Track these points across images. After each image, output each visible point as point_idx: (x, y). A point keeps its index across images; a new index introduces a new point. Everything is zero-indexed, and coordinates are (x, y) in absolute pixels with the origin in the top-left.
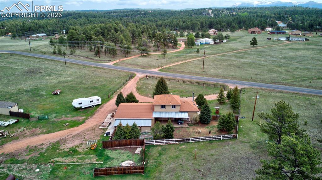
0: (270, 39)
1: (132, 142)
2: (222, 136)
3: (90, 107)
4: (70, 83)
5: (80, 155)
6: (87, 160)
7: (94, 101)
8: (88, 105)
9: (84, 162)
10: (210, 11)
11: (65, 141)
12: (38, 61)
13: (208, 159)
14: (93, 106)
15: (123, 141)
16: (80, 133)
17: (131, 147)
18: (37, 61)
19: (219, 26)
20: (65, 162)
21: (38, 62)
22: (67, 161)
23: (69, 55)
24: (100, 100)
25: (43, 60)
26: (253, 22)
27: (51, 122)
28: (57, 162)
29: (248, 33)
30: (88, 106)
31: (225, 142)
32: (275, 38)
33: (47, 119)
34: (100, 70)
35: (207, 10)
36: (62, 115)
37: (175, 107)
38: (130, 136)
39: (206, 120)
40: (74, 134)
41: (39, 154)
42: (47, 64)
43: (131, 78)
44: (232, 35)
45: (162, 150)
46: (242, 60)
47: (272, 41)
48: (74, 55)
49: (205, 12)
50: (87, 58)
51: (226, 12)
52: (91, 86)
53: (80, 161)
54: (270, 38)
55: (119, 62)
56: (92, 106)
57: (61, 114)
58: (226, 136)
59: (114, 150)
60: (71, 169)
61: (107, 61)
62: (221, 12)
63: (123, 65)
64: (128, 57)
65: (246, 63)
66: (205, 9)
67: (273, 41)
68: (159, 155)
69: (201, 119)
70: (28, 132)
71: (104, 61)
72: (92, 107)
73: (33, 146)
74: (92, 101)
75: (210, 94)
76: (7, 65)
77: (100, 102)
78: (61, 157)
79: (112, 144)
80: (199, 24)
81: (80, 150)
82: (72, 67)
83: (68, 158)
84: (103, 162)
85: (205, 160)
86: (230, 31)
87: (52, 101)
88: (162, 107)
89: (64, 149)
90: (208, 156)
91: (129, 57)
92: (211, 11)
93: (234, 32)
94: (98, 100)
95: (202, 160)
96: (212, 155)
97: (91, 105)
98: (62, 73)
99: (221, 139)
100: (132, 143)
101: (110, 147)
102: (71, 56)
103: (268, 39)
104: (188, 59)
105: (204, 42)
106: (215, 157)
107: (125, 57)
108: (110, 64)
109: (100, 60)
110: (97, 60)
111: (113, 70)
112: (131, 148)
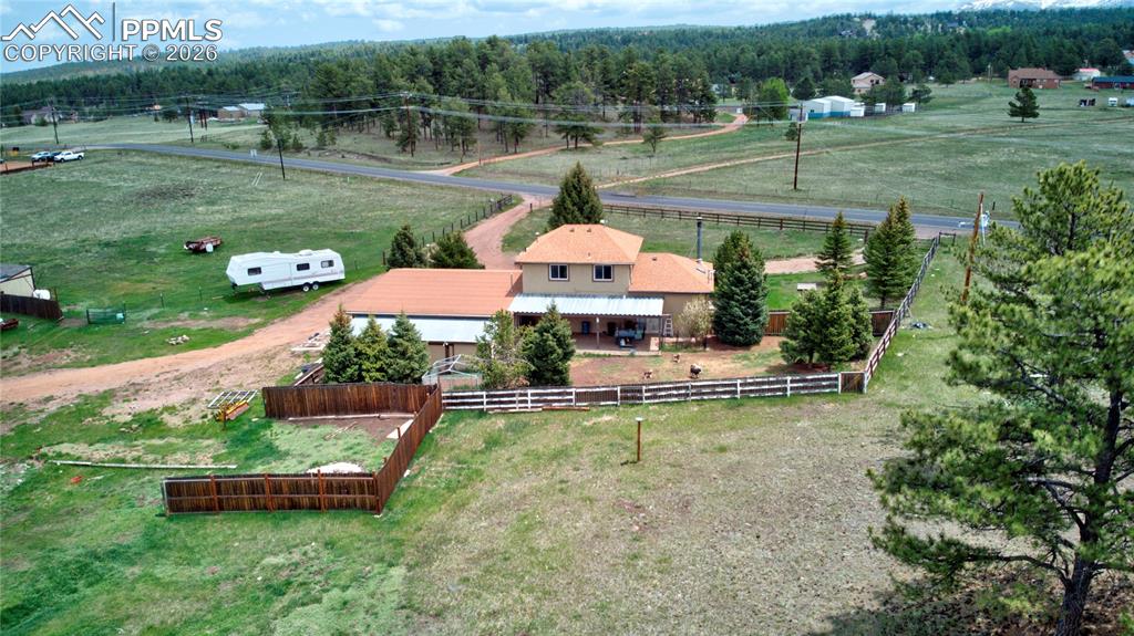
0: (1093, 102)
1: (386, 393)
2: (789, 378)
3: (299, 288)
4: (270, 223)
5: (162, 438)
6: (178, 455)
7: (315, 267)
8: (290, 279)
9: (163, 463)
10: (869, 25)
11: (137, 391)
12: (200, 166)
13: (696, 465)
14: (310, 286)
15: (351, 390)
16: (210, 367)
17: (383, 415)
18: (195, 166)
19: (894, 62)
20: (89, 460)
21: (197, 170)
22: (97, 456)
23: (313, 149)
24: (339, 265)
25: (217, 164)
26: (1028, 50)
27: (128, 331)
28: (60, 456)
29: (1007, 86)
30: (288, 284)
31: (802, 405)
32: (1111, 99)
33: (120, 322)
34: (395, 190)
35: (857, 20)
36: (182, 312)
37: (608, 275)
38: (380, 370)
39: (739, 325)
40: (186, 369)
41: (12, 430)
42: (227, 173)
43: (500, 208)
44: (942, 93)
45: (509, 428)
46: (967, 158)
47: (1101, 110)
48: (330, 151)
49: (850, 26)
50: (371, 157)
51: (930, 27)
52: (337, 231)
53: (151, 457)
54: (1094, 100)
55: (477, 167)
56: (307, 284)
57: (180, 309)
58: (812, 380)
59: (307, 424)
60: (97, 484)
61: (434, 164)
62: (909, 25)
63: (489, 175)
64: (516, 153)
65: (981, 168)
66: (849, 17)
67: (1105, 109)
68: (486, 448)
69: (718, 322)
70: (25, 362)
71: (428, 164)
72: (306, 289)
73: (12, 404)
74: (303, 267)
75: (800, 255)
76: (90, 179)
77: (338, 272)
78: (86, 442)
79: (302, 400)
80: (817, 56)
81: (173, 421)
82: (304, 180)
83: (109, 446)
84: (234, 467)
85: (680, 466)
86: (935, 82)
87: (172, 270)
88: (555, 275)
89: (113, 416)
90: (704, 451)
91: (520, 153)
92: (873, 23)
93: (952, 83)
94: (331, 263)
95: (668, 468)
96: (723, 449)
97: (302, 282)
98: (262, 196)
99: (789, 393)
100: (387, 399)
101: (296, 416)
102: (317, 153)
103: (1085, 102)
104: (748, 157)
105: (827, 110)
106: (733, 457)
107: (507, 153)
108: (446, 172)
109: (414, 163)
110: (401, 163)
111: (442, 188)
112: (383, 419)
